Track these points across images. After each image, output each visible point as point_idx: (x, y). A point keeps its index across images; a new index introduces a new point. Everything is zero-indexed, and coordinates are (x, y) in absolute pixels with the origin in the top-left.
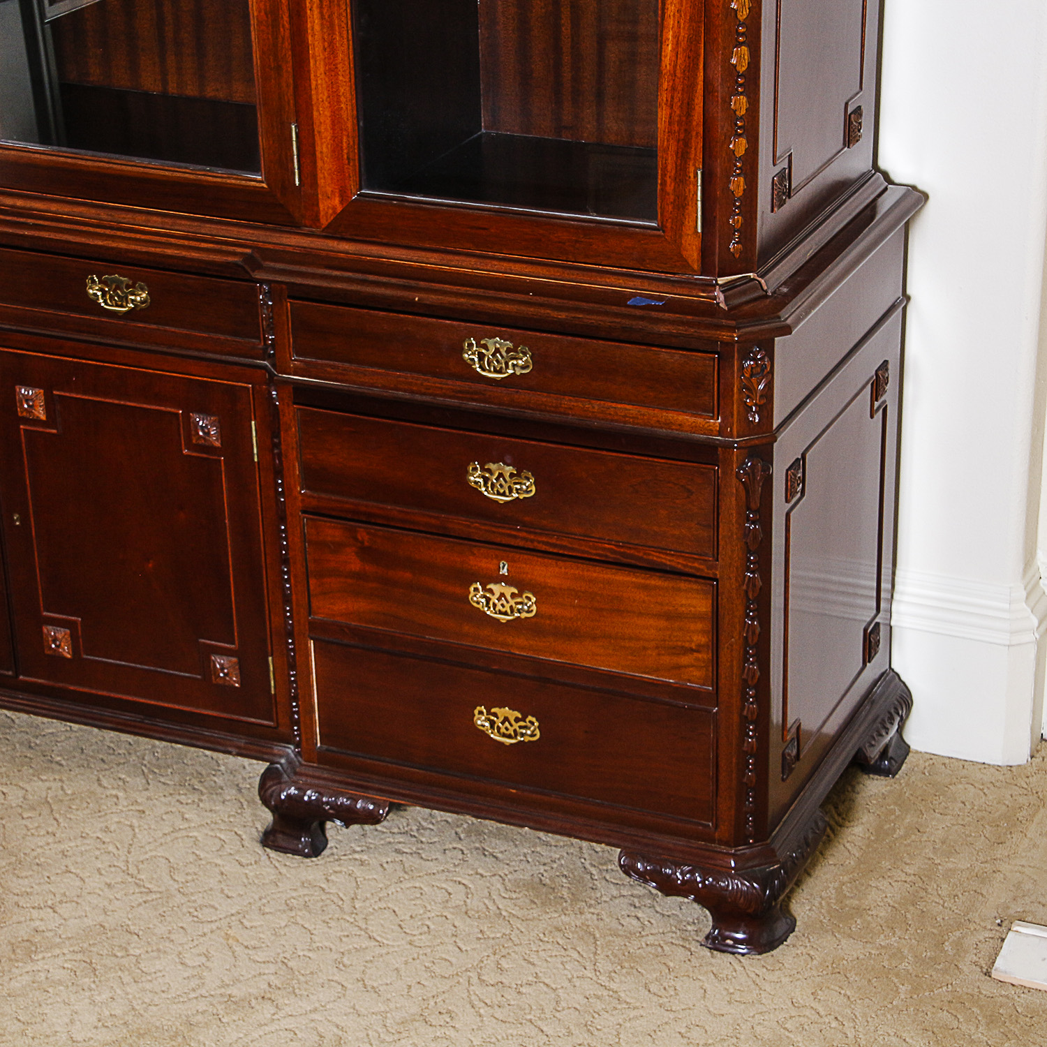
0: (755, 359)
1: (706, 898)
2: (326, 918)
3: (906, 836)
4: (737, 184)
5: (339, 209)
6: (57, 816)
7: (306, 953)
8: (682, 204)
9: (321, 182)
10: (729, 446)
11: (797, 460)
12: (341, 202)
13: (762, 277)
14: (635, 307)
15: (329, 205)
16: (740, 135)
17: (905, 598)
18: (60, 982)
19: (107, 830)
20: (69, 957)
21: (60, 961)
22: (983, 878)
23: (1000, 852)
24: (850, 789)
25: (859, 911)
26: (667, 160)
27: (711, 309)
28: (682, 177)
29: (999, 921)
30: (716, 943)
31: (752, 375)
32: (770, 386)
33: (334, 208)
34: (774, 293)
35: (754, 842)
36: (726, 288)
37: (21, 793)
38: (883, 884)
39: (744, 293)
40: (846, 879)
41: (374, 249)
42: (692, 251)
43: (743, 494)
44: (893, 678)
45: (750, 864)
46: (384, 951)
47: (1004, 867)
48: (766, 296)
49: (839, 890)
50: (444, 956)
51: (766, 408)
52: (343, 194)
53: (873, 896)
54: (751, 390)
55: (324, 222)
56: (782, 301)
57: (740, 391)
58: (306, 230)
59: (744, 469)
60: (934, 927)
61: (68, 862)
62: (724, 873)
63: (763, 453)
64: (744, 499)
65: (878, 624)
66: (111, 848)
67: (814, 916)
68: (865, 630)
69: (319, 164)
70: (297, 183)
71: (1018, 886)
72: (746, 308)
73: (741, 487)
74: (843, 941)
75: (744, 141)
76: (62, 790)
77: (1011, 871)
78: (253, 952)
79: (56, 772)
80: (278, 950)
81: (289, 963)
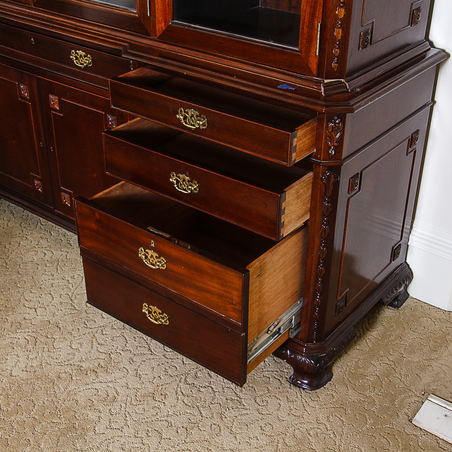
0: (335, 123)
2: (136, 336)
3: (395, 340)
4: (338, 33)
5: (164, 29)
6: (59, 267)
7: (121, 352)
8: (310, 40)
9: (157, 15)
10: (318, 164)
11: (358, 174)
12: (165, 25)
13: (348, 82)
14: (280, 89)
15: (160, 27)
16: (342, 7)
19: (73, 277)
22: (423, 369)
23: (434, 356)
24: (377, 312)
25: (363, 376)
26: (305, 17)
27: (317, 95)
28: (311, 27)
29: (423, 393)
30: (293, 381)
31: (332, 131)
32: (342, 137)
33: (162, 28)
34: (352, 90)
35: (316, 342)
36: (326, 86)
37: (51, 254)
38: (377, 363)
39: (336, 89)
40: (361, 358)
41: (177, 49)
42: (313, 65)
43: (323, 188)
44: (406, 266)
45: (312, 352)
46: (152, 357)
47: (434, 364)
48: (348, 92)
49: (357, 363)
50: (175, 365)
51: (339, 148)
52: (166, 22)
53: (371, 368)
54: (331, 139)
55: (158, 34)
56: (355, 95)
57: (326, 139)
58: (152, 37)
59: (325, 177)
60: (393, 391)
61: (52, 289)
62: (301, 353)
63: (336, 170)
64: (324, 191)
65: (400, 245)
66: (70, 286)
67: (341, 375)
68: (393, 248)
69: (157, 6)
70: (149, 15)
71: (437, 375)
72: (334, 96)
73: (323, 185)
74: (350, 391)
75: (343, 10)
76: (66, 256)
77: (436, 366)
78: (99, 346)
79: (67, 248)
80: (110, 348)
81: (112, 355)
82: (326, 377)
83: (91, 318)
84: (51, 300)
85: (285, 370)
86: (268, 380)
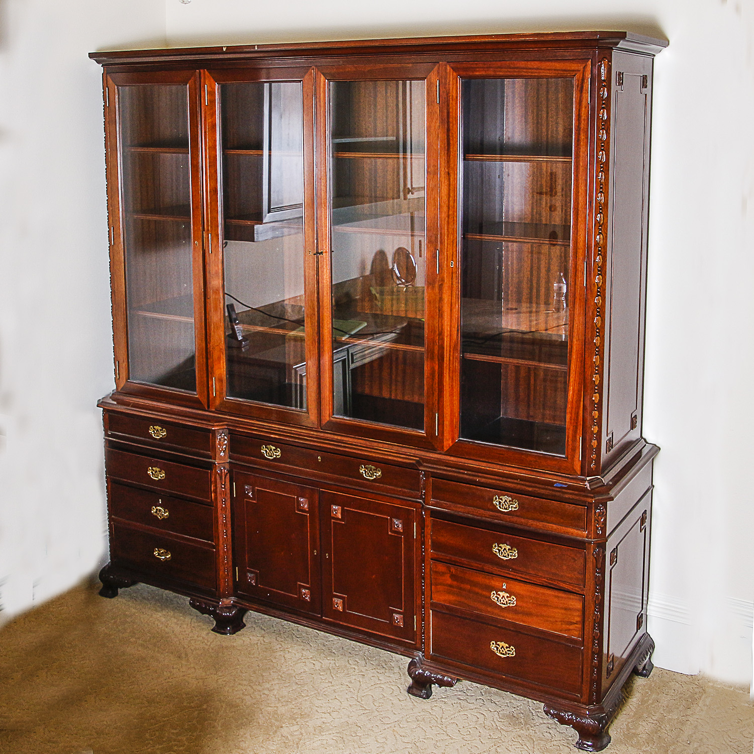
0: (600, 509)
1: (578, 727)
2: (431, 726)
3: (652, 704)
4: (594, 443)
5: (451, 445)
6: (333, 675)
7: (423, 740)
8: (574, 449)
9: (445, 435)
10: (590, 543)
11: (615, 548)
12: (452, 442)
13: (603, 477)
14: (556, 487)
16: (595, 425)
17: (653, 604)
18: (331, 745)
19: (350, 682)
20: (334, 735)
21: (331, 736)
22: (683, 723)
23: (689, 712)
25: (636, 735)
26: (569, 432)
27: (584, 490)
28: (574, 439)
29: (689, 742)
30: (580, 746)
31: (599, 516)
32: (605, 520)
33: (449, 444)
34: (607, 484)
35: (596, 704)
36: (590, 481)
37: (320, 664)
38: (644, 724)
39: (596, 483)
40: (630, 720)
41: (463, 460)
42: (578, 468)
43: (594, 561)
44: (647, 636)
45: (594, 713)
46: (453, 741)
47: (691, 719)
48: (604, 485)
49: (627, 725)
50: (475, 745)
51: (604, 529)
52: (453, 439)
53: (641, 728)
54: (598, 521)
55: (445, 449)
56: (610, 487)
57: (595, 521)
58: (439, 452)
59: (595, 552)
60: (664, 744)
61: (335, 694)
62: (583, 716)
63: (602, 546)
64: (595, 564)
65: (642, 614)
66: (352, 690)
67: (618, 736)
68: (638, 616)
70: (437, 435)
72: (597, 489)
73: (594, 559)
74: (629, 748)
75: (597, 428)
76: (335, 664)
77: (693, 720)
78: (403, 738)
79: (333, 657)
80: (413, 738)
81: (417, 744)
82: (605, 740)
83: (384, 715)
84: (339, 704)
85: (570, 739)
86: (558, 747)
